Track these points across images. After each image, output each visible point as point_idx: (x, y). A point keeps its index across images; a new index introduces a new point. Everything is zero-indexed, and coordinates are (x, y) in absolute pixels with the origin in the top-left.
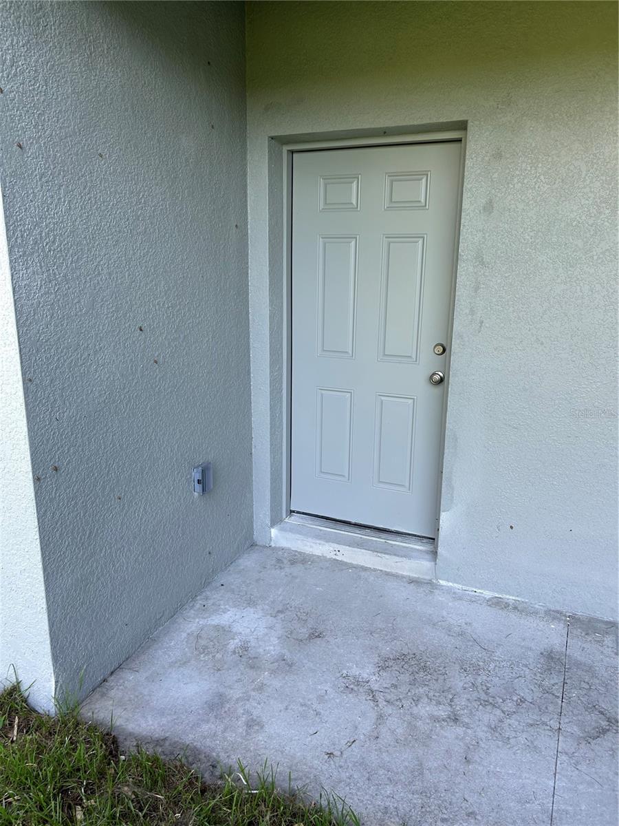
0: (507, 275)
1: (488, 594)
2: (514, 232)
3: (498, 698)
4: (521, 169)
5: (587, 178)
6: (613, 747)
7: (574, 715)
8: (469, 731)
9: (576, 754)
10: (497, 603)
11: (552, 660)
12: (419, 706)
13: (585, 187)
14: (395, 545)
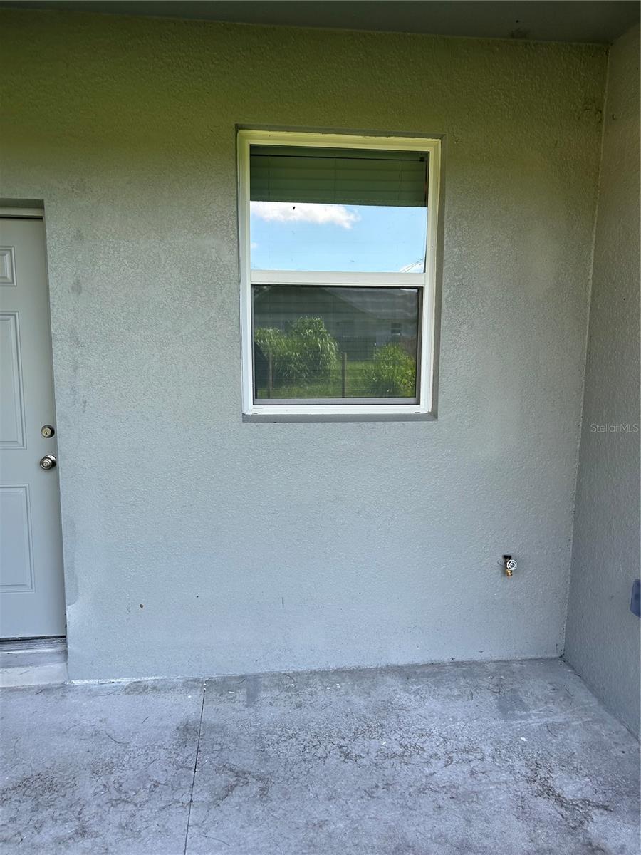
0: (104, 354)
1: (126, 681)
2: (105, 313)
3: (130, 792)
4: (104, 252)
5: (166, 265)
6: (241, 801)
7: (205, 782)
8: (98, 840)
9: (205, 822)
10: (137, 688)
11: (189, 731)
12: (42, 833)
13: (165, 273)
14: (20, 654)
